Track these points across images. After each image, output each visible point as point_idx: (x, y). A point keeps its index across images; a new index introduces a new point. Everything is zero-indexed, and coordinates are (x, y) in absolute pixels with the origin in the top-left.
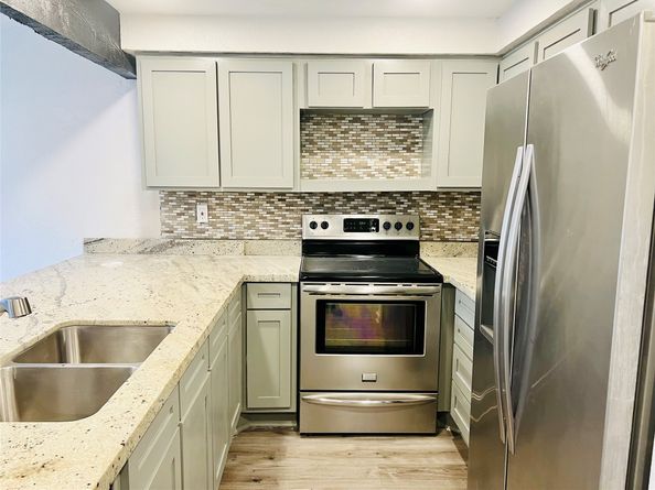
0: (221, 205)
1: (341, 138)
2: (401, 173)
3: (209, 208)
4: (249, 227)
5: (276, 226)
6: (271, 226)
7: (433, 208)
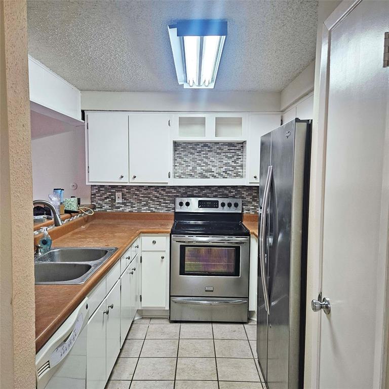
0: (129, 193)
2: (231, 175)
3: (123, 195)
4: (145, 205)
5: (160, 205)
7: (249, 195)
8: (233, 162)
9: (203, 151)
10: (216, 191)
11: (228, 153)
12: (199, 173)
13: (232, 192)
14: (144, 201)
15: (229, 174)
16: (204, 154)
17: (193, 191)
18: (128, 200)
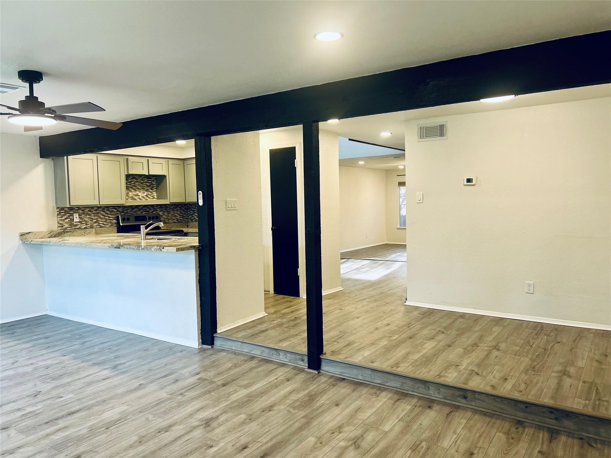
0: (83, 213)
1: (129, 184)
2: (150, 198)
3: (79, 215)
4: (95, 222)
5: (106, 221)
6: (104, 221)
7: (161, 211)
8: (150, 189)
9: (132, 181)
10: (142, 209)
11: (147, 183)
12: (131, 197)
13: (151, 209)
14: (95, 219)
15: (148, 197)
16: (133, 184)
17: (128, 209)
18: (83, 219)
